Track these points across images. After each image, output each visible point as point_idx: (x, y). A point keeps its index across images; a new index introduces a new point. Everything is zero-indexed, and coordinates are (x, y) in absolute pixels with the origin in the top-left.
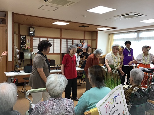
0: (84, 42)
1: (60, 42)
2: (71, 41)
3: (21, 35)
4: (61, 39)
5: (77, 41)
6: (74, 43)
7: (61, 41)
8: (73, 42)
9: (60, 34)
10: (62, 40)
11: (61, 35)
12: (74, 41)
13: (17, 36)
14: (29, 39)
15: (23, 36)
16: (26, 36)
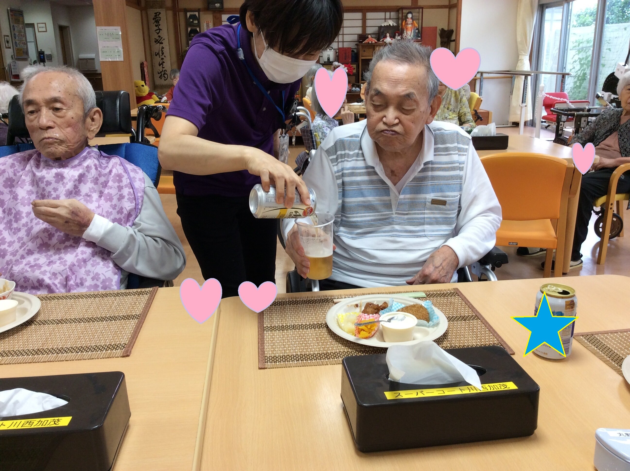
0: (410, 16)
2: (359, 15)
3: (186, 11)
5: (381, 15)
6: (369, 23)
8: (364, 20)
12: (369, 15)
13: (170, 13)
14: (210, 22)
15: (192, 13)
16: (201, 13)
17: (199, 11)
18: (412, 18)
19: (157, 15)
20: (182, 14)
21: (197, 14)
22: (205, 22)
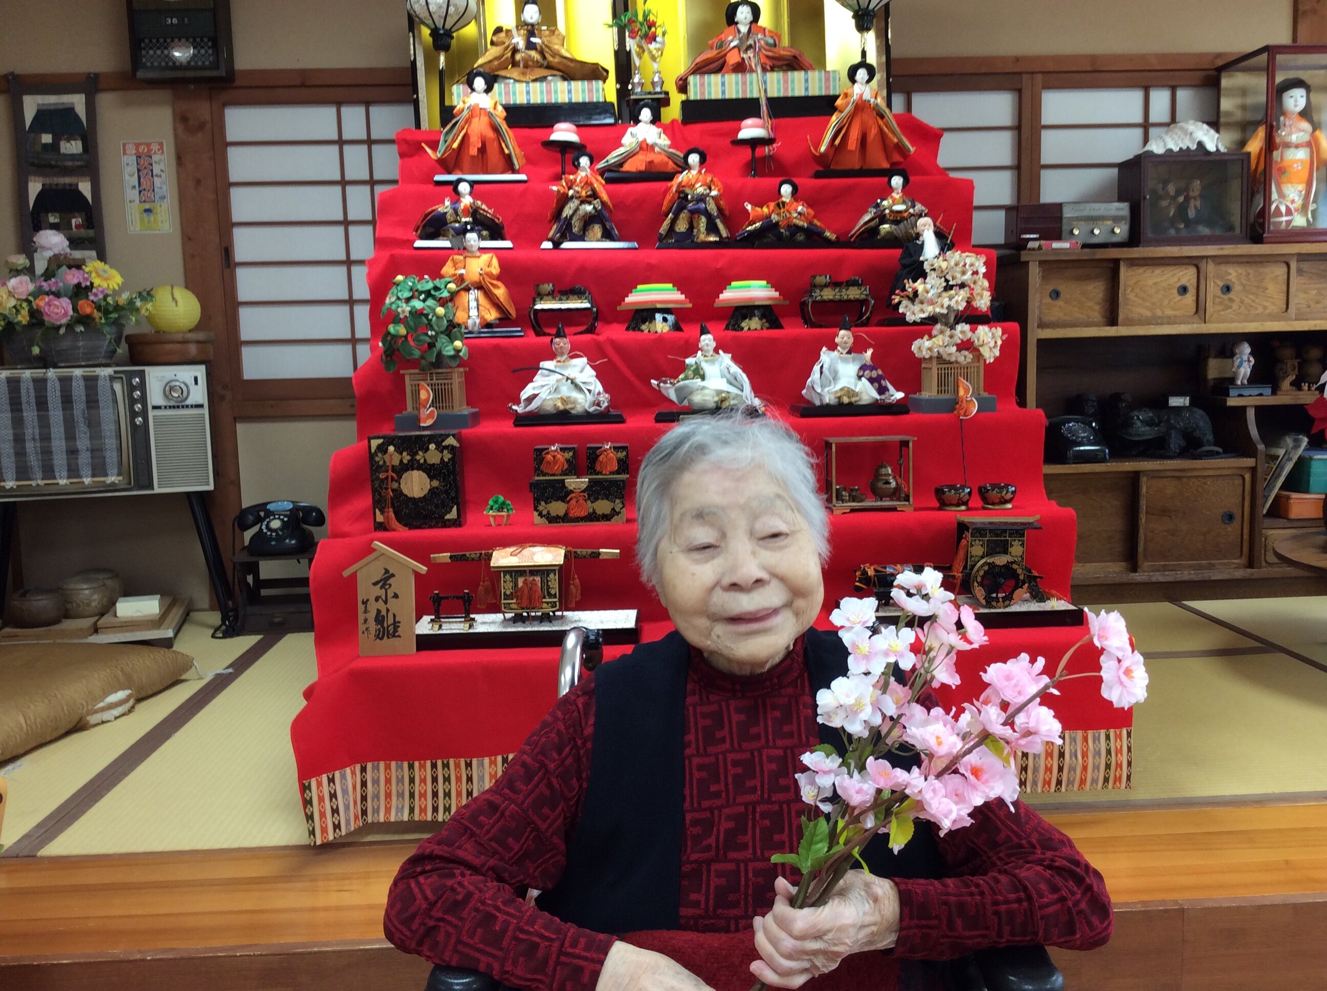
2: (995, 106)
3: (16, 87)
6: (1054, 147)
8: (1027, 130)
12: (1059, 105)
14: (155, 147)
15: (51, 100)
16: (102, 99)
18: (1306, 114)
21: (78, 102)
22: (131, 149)
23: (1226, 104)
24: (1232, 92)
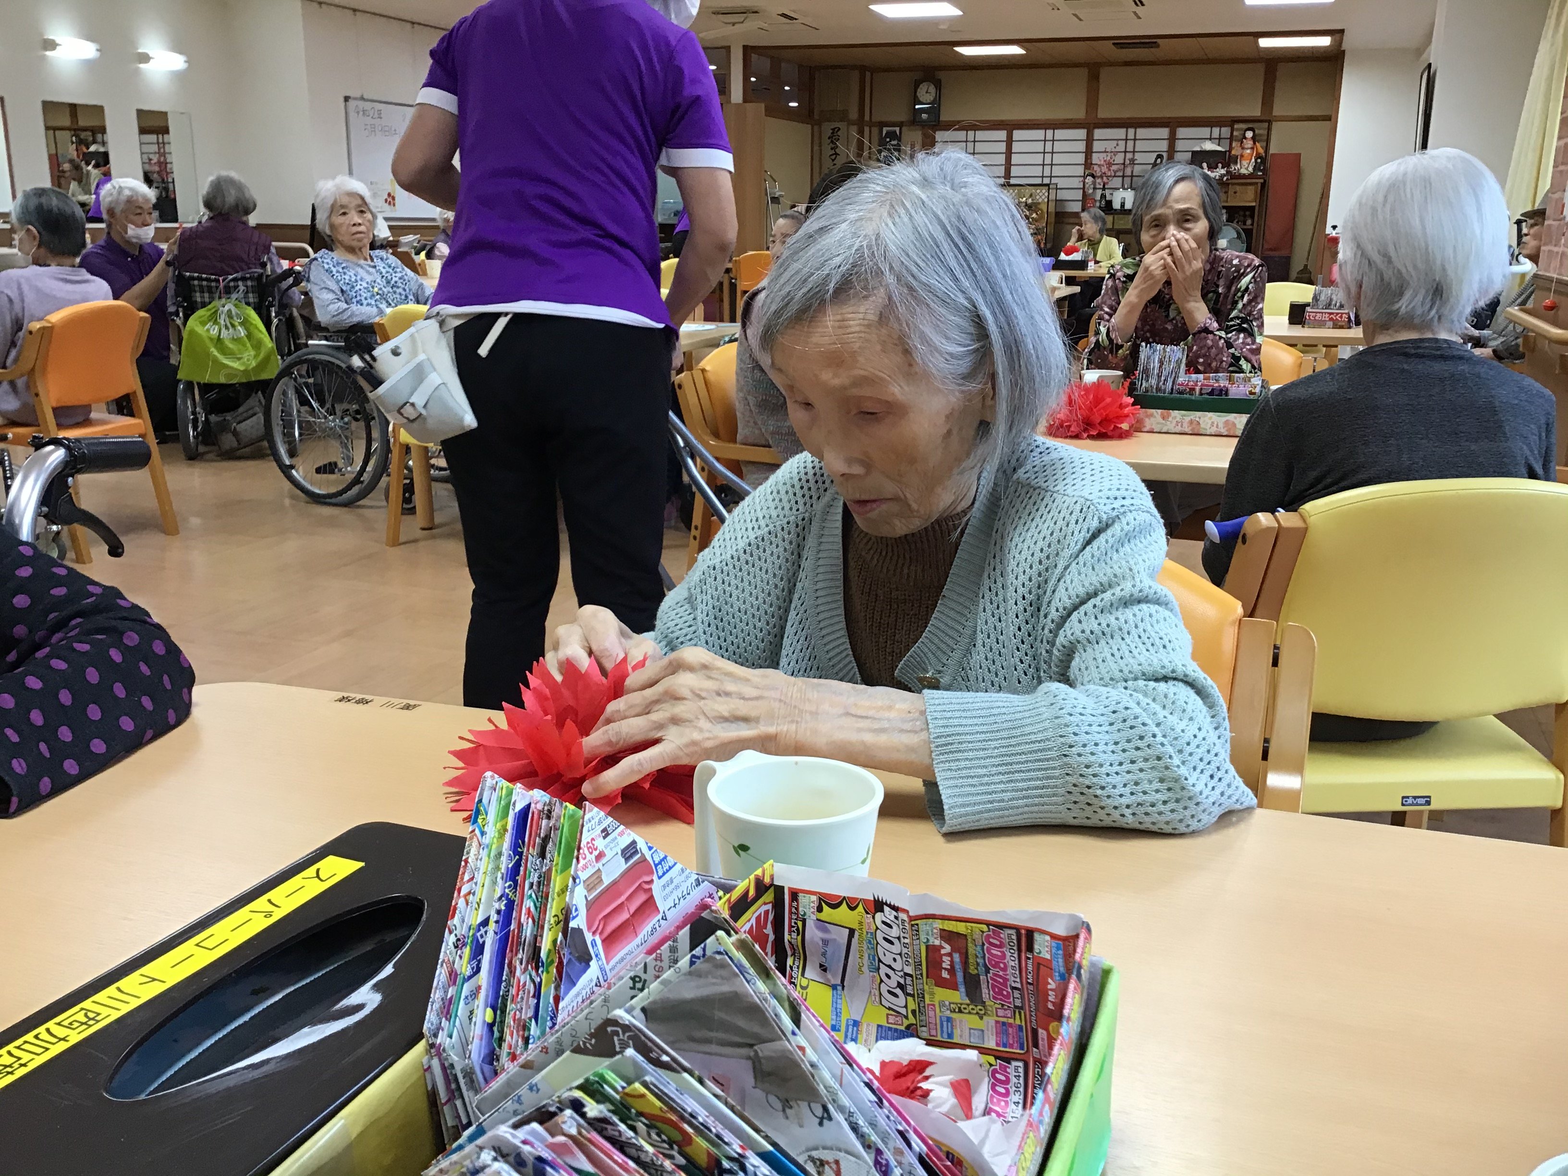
0: (1250, 134)
1: (1082, 146)
2: (1163, 132)
4: (1090, 125)
5: (1205, 132)
6: (1181, 145)
7: (1089, 141)
8: (1172, 139)
9: (1084, 100)
10: (1098, 133)
11: (1092, 103)
12: (1182, 132)
16: (904, 129)
17: (901, 125)
18: (1254, 139)
19: (835, 131)
20: (875, 130)
23: (1235, 133)
24: (1238, 130)
